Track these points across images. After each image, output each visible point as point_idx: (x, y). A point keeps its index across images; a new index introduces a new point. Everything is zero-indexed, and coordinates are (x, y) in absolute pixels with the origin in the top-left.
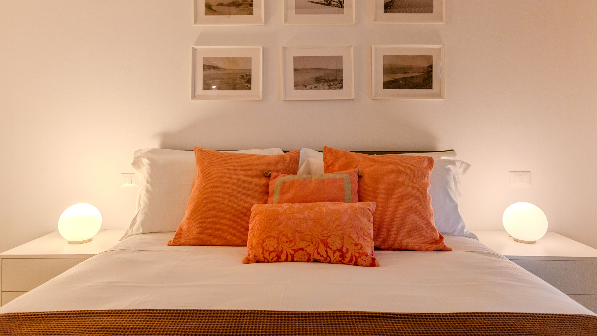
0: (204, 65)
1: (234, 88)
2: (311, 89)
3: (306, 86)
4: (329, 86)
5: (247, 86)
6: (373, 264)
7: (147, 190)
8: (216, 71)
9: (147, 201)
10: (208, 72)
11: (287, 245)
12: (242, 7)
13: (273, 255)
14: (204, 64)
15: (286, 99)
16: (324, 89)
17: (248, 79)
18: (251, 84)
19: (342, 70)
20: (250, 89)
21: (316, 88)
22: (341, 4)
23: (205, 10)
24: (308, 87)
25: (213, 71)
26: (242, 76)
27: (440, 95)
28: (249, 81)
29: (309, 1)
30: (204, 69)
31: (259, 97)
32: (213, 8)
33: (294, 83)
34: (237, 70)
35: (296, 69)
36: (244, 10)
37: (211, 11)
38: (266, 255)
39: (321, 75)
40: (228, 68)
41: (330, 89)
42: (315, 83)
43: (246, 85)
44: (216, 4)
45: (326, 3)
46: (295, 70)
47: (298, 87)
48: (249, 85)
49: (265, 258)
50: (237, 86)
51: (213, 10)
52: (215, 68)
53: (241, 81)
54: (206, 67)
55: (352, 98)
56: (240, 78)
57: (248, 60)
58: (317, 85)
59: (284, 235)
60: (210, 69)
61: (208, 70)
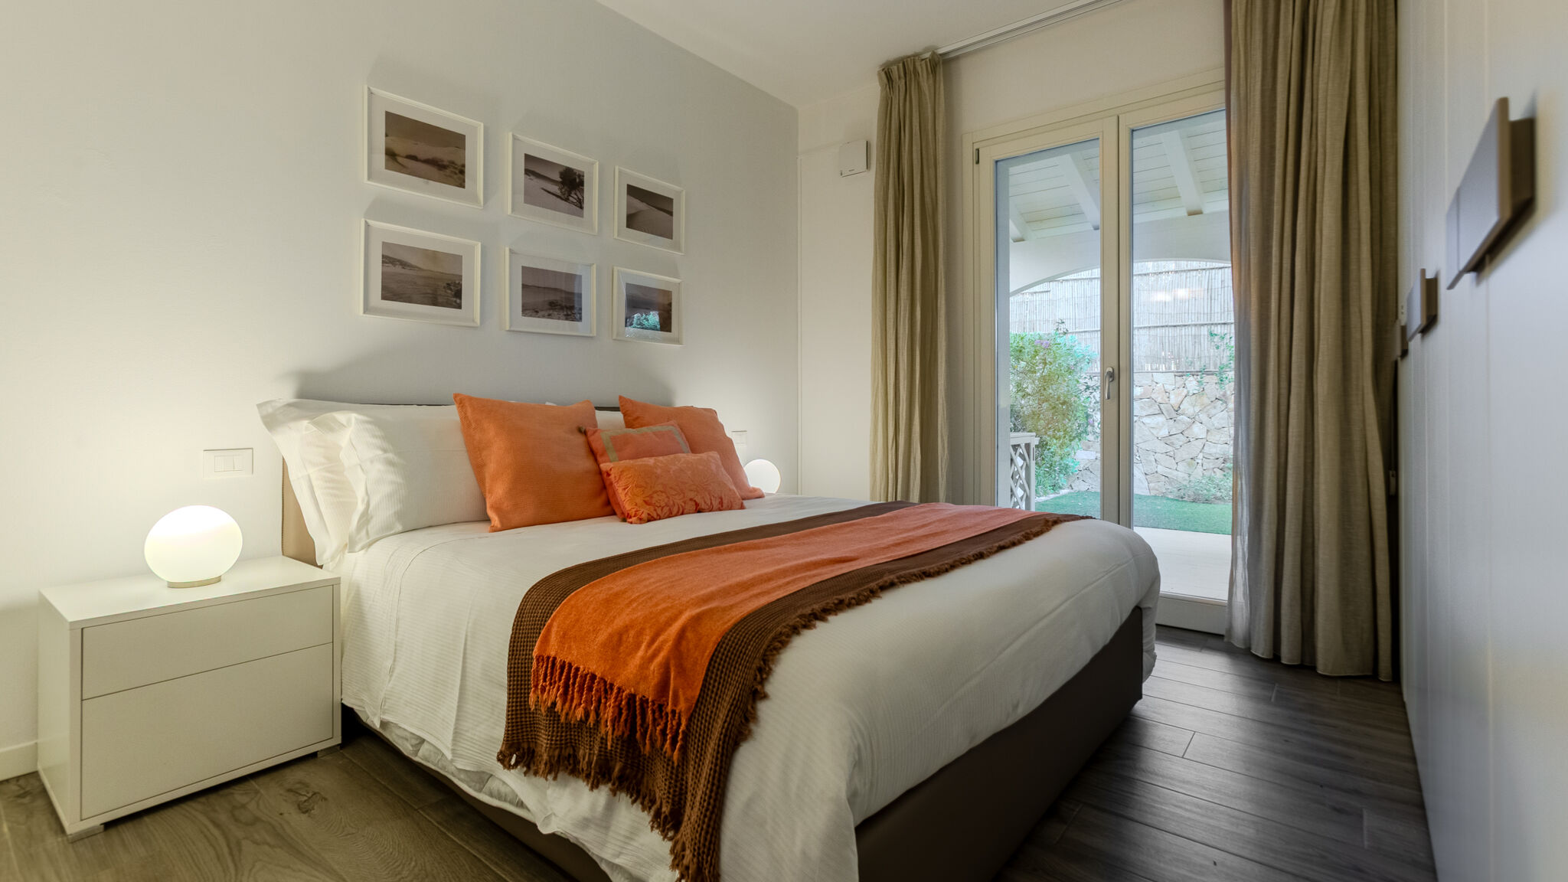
0: (383, 256)
1: (435, 303)
2: (543, 317)
3: (537, 312)
4: (565, 315)
5: (455, 302)
6: (742, 507)
7: (390, 463)
8: (407, 271)
9: (399, 480)
10: (391, 269)
11: (676, 497)
12: (448, 171)
13: (666, 510)
14: (385, 254)
15: (512, 329)
16: (559, 319)
17: (457, 290)
18: (460, 298)
19: (581, 294)
20: (459, 307)
21: (549, 316)
22: (580, 203)
23: (387, 161)
24: (540, 313)
25: (398, 269)
26: (448, 284)
27: (678, 341)
28: (458, 294)
29: (543, 189)
30: (383, 262)
31: (473, 321)
32: (400, 159)
33: (523, 306)
34: (440, 273)
35: (527, 286)
36: (451, 177)
37: (396, 163)
38: (659, 511)
39: (558, 298)
40: (425, 268)
41: (567, 319)
42: (550, 309)
43: (455, 299)
44: (405, 155)
45: (563, 197)
46: (524, 286)
47: (527, 312)
48: (458, 301)
49: (658, 515)
50: (440, 300)
51: (398, 162)
52: (404, 264)
53: (446, 292)
54: (387, 260)
55: (591, 335)
56: (444, 287)
57: (457, 259)
58: (551, 312)
59: (671, 488)
60: (394, 265)
61: (390, 265)
